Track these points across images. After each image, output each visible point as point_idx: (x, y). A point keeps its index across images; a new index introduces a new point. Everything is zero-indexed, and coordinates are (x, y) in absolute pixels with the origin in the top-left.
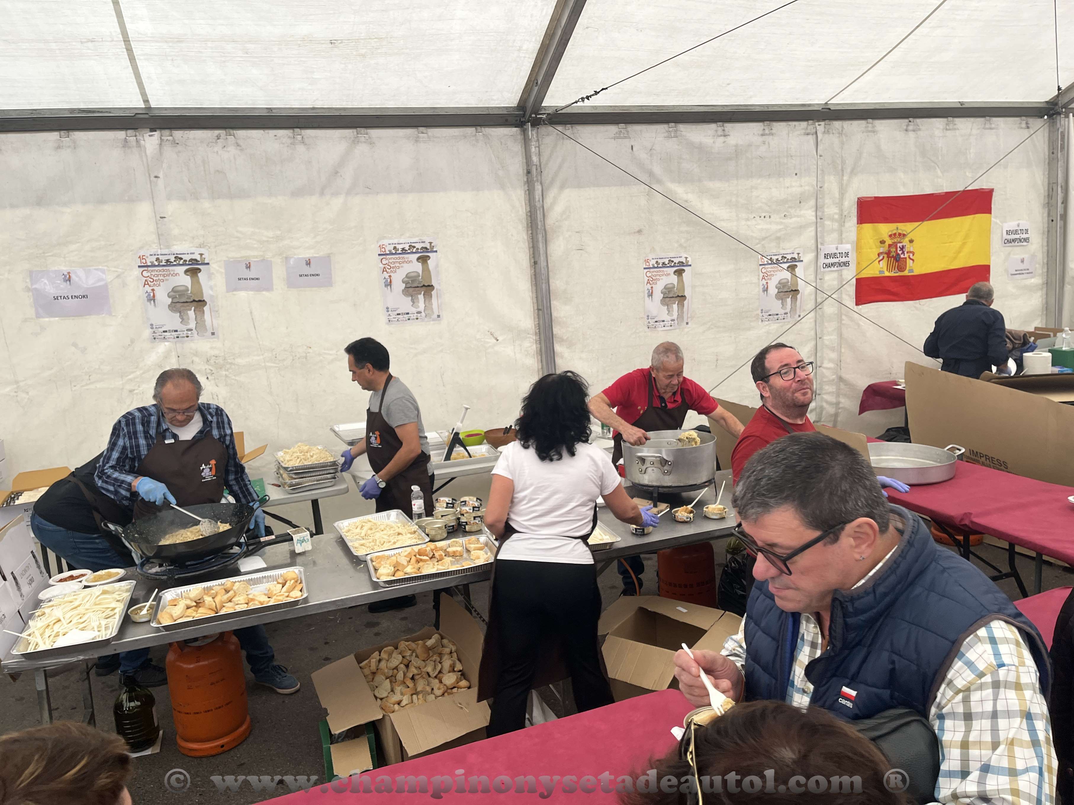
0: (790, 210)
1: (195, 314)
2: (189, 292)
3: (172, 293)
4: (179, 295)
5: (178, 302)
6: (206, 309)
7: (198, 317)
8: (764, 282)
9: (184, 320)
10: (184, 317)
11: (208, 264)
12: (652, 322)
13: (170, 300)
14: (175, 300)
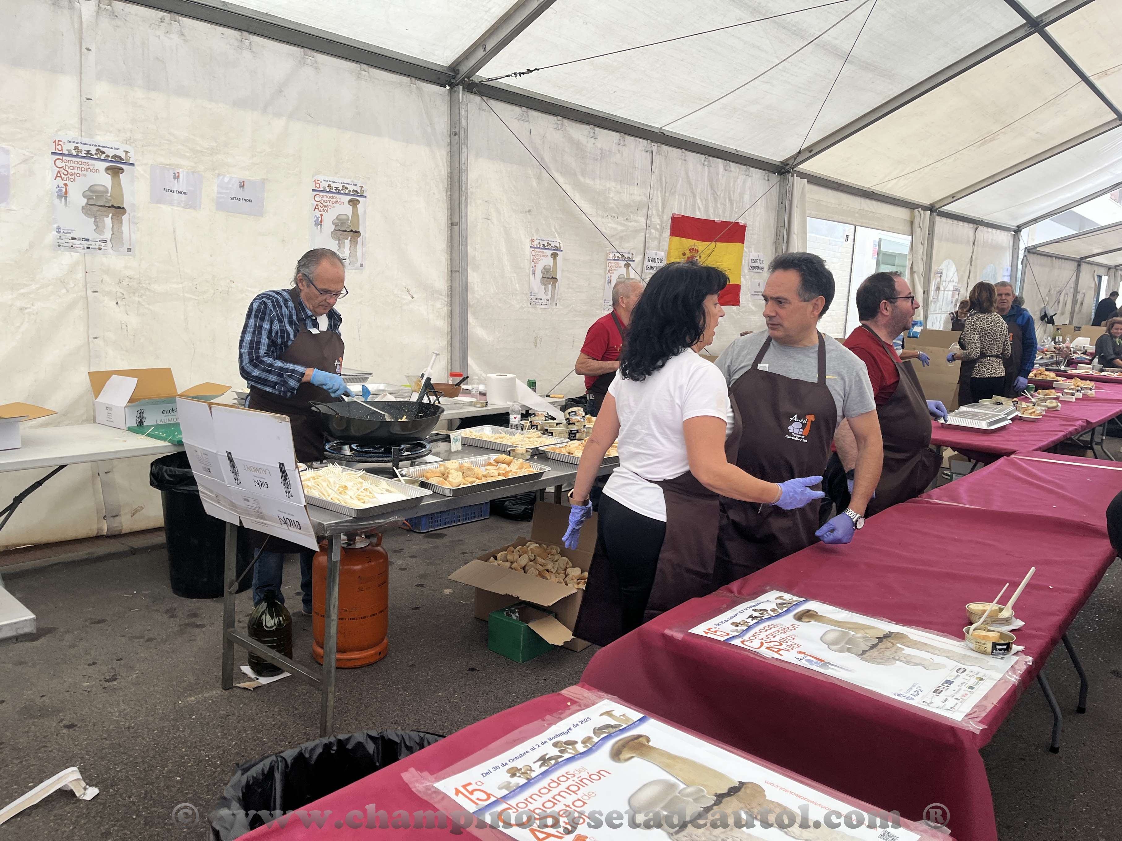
0: (630, 214)
1: (112, 222)
2: (109, 195)
3: (88, 193)
4: (96, 196)
5: (95, 205)
6: (125, 218)
7: (115, 226)
8: (609, 275)
9: (98, 228)
10: (99, 224)
11: (133, 165)
12: (534, 298)
13: (85, 201)
14: (92, 202)
